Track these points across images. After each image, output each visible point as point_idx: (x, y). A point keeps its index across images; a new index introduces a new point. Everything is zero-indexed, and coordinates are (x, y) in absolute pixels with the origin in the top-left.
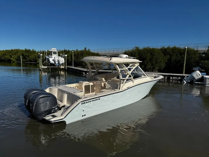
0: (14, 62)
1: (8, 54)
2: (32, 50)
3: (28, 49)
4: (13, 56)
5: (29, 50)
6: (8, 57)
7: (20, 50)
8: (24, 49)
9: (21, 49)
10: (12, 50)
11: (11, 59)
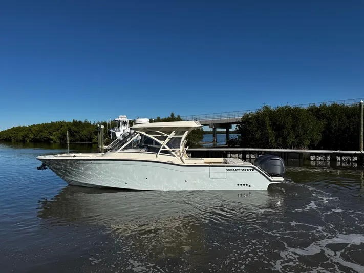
0: (55, 142)
1: (46, 130)
2: (83, 122)
3: (78, 121)
4: (54, 133)
5: (80, 122)
6: (45, 134)
7: (65, 123)
8: (72, 121)
9: (66, 121)
10: (52, 123)
11: (51, 137)
